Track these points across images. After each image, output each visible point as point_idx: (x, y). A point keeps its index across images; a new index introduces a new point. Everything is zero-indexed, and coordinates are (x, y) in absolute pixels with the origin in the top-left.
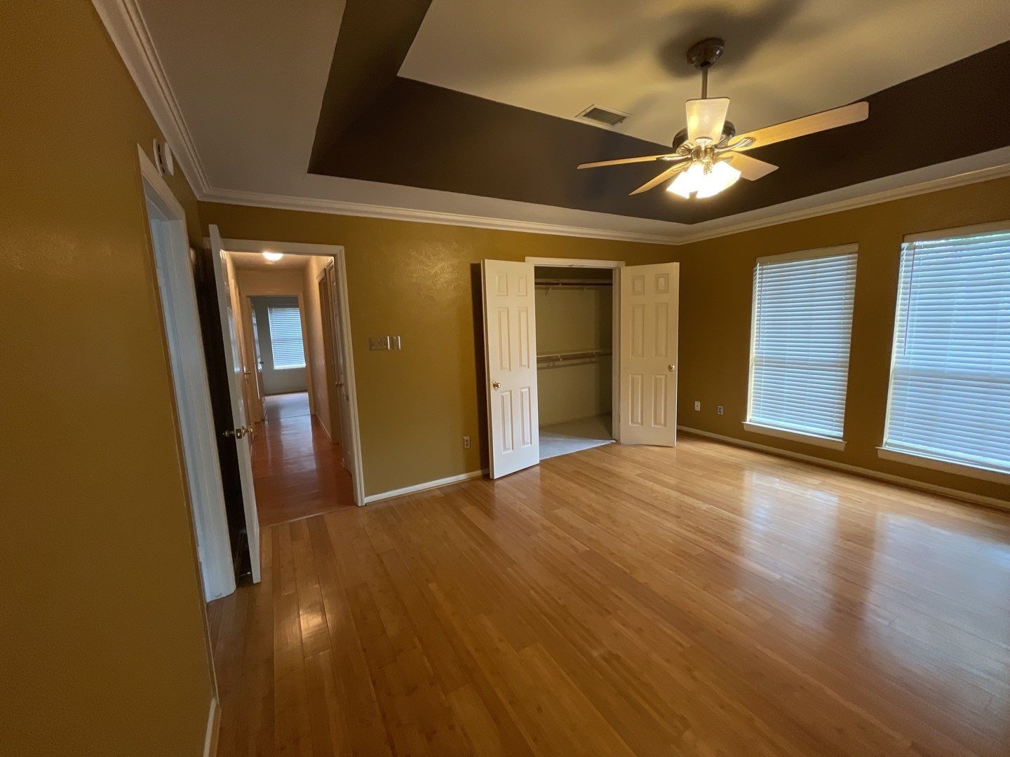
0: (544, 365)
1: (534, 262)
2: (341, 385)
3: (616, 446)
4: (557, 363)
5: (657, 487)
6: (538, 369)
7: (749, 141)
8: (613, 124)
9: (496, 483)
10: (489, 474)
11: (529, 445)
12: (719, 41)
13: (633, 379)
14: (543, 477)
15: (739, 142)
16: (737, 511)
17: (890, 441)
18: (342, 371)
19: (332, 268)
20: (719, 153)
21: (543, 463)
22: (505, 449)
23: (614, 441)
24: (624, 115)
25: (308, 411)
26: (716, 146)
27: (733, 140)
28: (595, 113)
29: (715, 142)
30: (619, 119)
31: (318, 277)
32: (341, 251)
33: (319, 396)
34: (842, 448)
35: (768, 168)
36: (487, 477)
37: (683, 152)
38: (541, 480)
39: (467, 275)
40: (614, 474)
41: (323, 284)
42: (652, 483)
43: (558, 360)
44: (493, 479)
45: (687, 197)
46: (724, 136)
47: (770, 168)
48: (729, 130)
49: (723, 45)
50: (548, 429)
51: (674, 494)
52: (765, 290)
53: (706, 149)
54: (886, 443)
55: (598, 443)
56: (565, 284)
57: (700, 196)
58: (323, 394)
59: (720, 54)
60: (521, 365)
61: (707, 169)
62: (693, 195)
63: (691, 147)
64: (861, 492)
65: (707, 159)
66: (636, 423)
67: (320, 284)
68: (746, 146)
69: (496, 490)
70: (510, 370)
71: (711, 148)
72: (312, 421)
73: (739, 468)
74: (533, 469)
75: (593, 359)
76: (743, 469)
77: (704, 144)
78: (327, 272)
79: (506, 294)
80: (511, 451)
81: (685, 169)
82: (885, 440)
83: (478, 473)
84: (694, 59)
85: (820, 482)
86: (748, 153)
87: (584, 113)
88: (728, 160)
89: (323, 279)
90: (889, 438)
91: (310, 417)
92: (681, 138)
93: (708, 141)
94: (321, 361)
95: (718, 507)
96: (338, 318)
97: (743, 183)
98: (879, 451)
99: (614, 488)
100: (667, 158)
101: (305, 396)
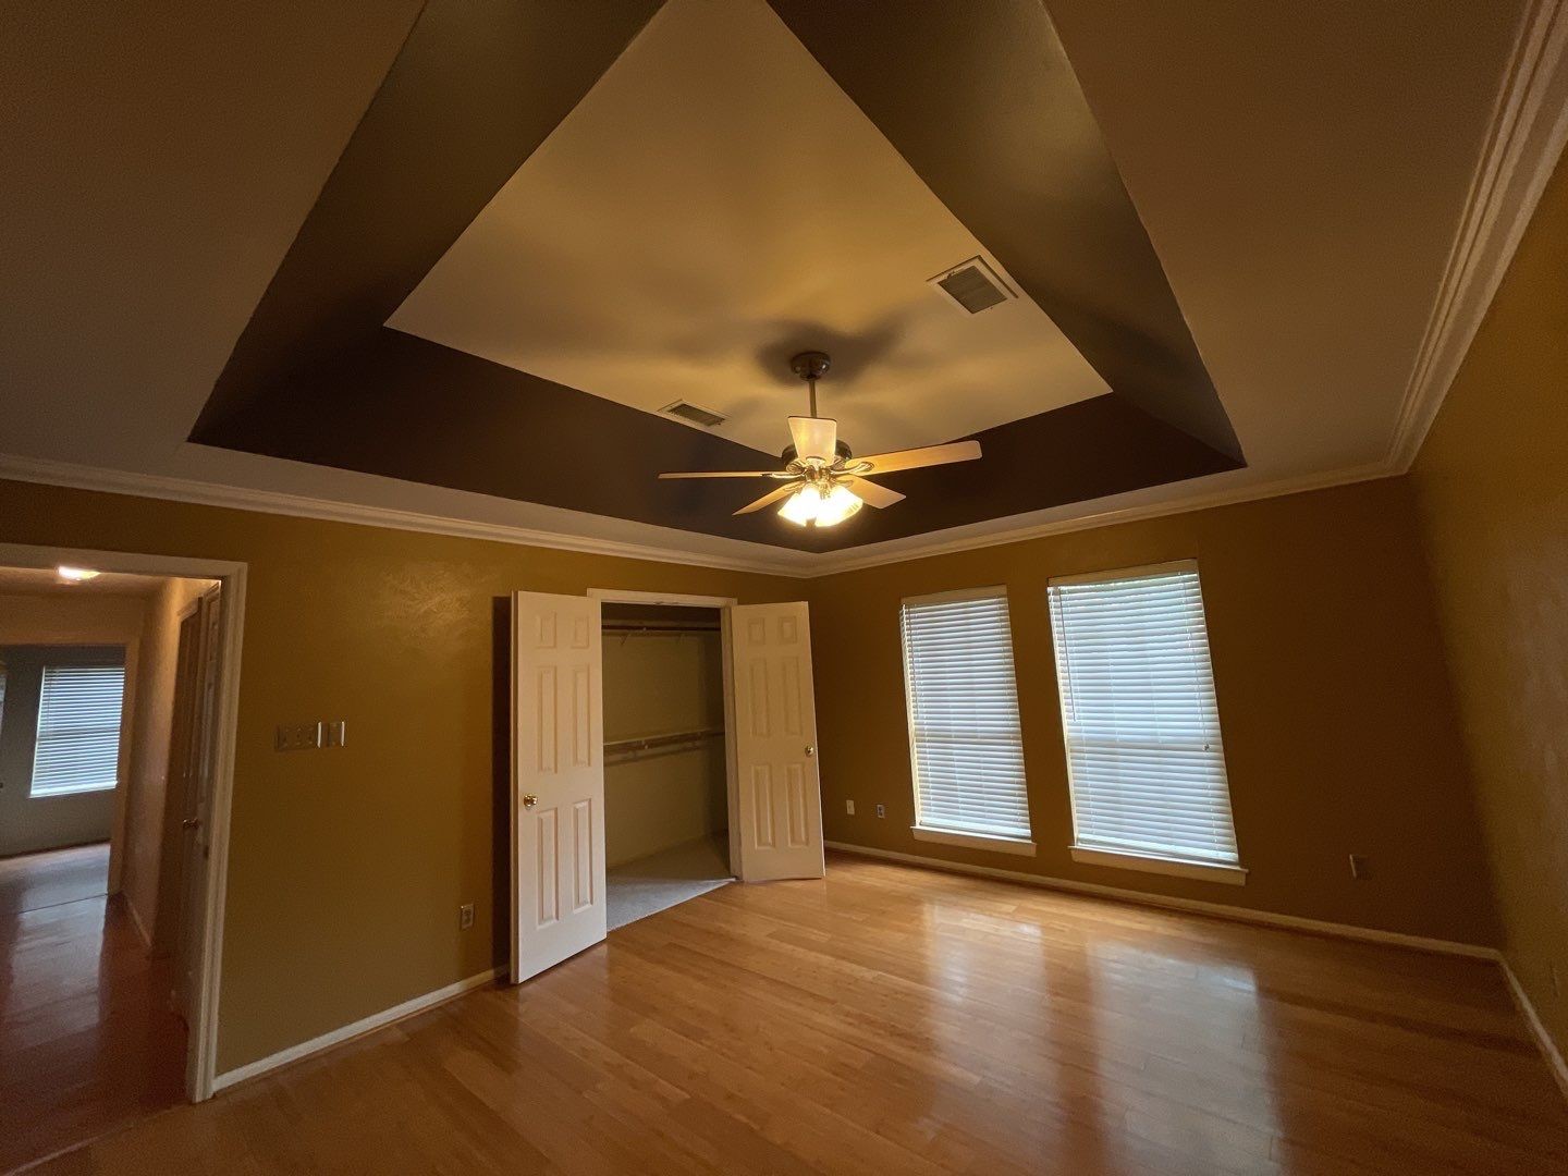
0: (619, 757)
1: (599, 596)
2: (195, 826)
3: (738, 887)
4: (640, 753)
5: (800, 952)
6: (606, 765)
7: (867, 466)
8: (709, 425)
9: (523, 991)
10: (508, 975)
11: (588, 906)
12: (826, 357)
13: (757, 773)
14: (612, 964)
15: (856, 466)
16: (919, 975)
17: (1082, 836)
18: (205, 795)
19: (213, 600)
20: (835, 477)
21: (613, 936)
22: (542, 919)
23: (733, 880)
24: (722, 416)
25: (103, 887)
26: (832, 468)
27: (849, 464)
28: (684, 409)
29: (830, 463)
30: (718, 420)
31: (182, 611)
32: (239, 571)
33: (138, 851)
34: (1032, 852)
35: (894, 497)
36: (505, 981)
37: (794, 469)
38: (611, 971)
39: (488, 615)
40: (732, 940)
41: (190, 627)
42: (791, 947)
43: (641, 747)
44: (517, 985)
45: (804, 524)
46: (839, 457)
47: (897, 497)
48: (843, 451)
49: (829, 360)
50: (623, 870)
51: (826, 959)
52: (916, 640)
53: (821, 469)
54: (1078, 839)
55: (708, 885)
56: (654, 628)
57: (819, 524)
58: (149, 845)
59: (828, 367)
60: (576, 761)
61: (824, 494)
62: (811, 523)
63: (804, 466)
64: (1063, 915)
65: (823, 482)
66: (765, 844)
67: (184, 625)
68: (865, 471)
69: (522, 1008)
70: (556, 771)
71: (826, 469)
72: (107, 911)
73: (913, 901)
74: (594, 952)
75: (698, 743)
76: (918, 902)
77: (816, 464)
78: (205, 605)
79: (552, 645)
80: (555, 921)
81: (799, 491)
82: (1076, 835)
83: (488, 975)
84: (799, 369)
85: (1014, 908)
86: (870, 478)
87: (669, 408)
88: (848, 484)
89: (193, 616)
90: (1080, 832)
91: (103, 903)
92: (790, 454)
93: (822, 462)
94: (157, 774)
95: (891, 973)
96: (212, 690)
97: (868, 510)
98: (1073, 852)
99: (734, 966)
100: (775, 475)
101: (103, 852)
